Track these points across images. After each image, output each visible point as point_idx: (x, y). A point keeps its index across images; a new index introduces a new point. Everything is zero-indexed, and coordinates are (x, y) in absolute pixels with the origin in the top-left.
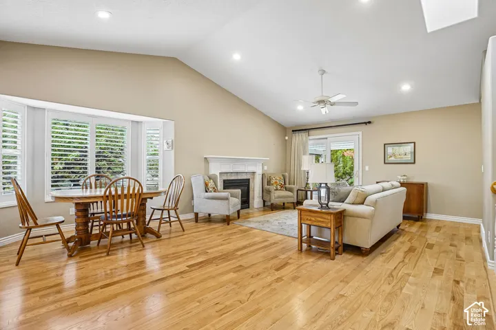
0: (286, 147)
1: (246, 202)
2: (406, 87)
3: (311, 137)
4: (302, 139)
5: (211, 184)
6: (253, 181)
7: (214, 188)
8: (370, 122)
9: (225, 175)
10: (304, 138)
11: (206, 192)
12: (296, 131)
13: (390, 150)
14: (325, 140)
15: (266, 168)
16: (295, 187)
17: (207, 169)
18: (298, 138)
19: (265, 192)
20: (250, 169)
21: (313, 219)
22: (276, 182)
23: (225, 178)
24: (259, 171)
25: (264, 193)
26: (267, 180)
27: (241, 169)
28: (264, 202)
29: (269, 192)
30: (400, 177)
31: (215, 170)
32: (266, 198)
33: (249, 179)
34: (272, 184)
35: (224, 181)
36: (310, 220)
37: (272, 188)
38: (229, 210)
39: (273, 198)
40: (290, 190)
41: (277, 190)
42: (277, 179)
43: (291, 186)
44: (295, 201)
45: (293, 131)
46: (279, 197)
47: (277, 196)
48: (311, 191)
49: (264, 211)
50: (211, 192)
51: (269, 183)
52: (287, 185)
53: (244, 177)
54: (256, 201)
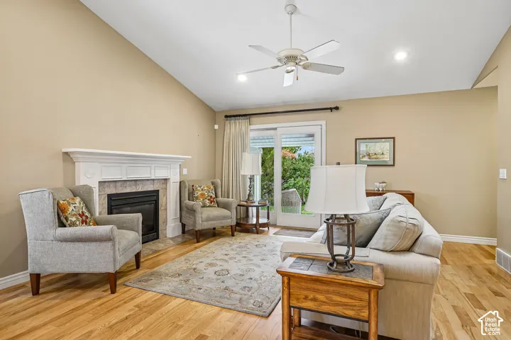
0: (215, 139)
1: (151, 230)
2: (401, 56)
3: (253, 127)
4: (241, 129)
5: (76, 206)
6: (165, 195)
7: (82, 215)
8: (337, 108)
9: (112, 185)
10: (243, 128)
11: (62, 225)
12: (230, 116)
13: (363, 147)
14: (272, 132)
15: (185, 171)
16: (233, 201)
17: (71, 174)
18: (234, 128)
19: (185, 211)
20: (160, 174)
21: (321, 297)
22: (202, 195)
23: (112, 191)
24: (175, 179)
25: (184, 213)
26: (187, 191)
27: (143, 175)
28: (184, 226)
29: (192, 211)
30: (378, 184)
31: (90, 176)
32: (188, 222)
33: (158, 190)
34: (197, 198)
35: (110, 196)
36: (314, 300)
37: (197, 204)
38: (115, 260)
39: (199, 221)
40: (226, 206)
41: (204, 206)
42: (204, 189)
43: (226, 199)
44: (234, 223)
45: (226, 116)
46: (208, 219)
47: (207, 216)
48: (257, 207)
49: (184, 243)
50: (73, 224)
51: (192, 196)
52: (220, 199)
53: (150, 187)
54: (170, 225)
